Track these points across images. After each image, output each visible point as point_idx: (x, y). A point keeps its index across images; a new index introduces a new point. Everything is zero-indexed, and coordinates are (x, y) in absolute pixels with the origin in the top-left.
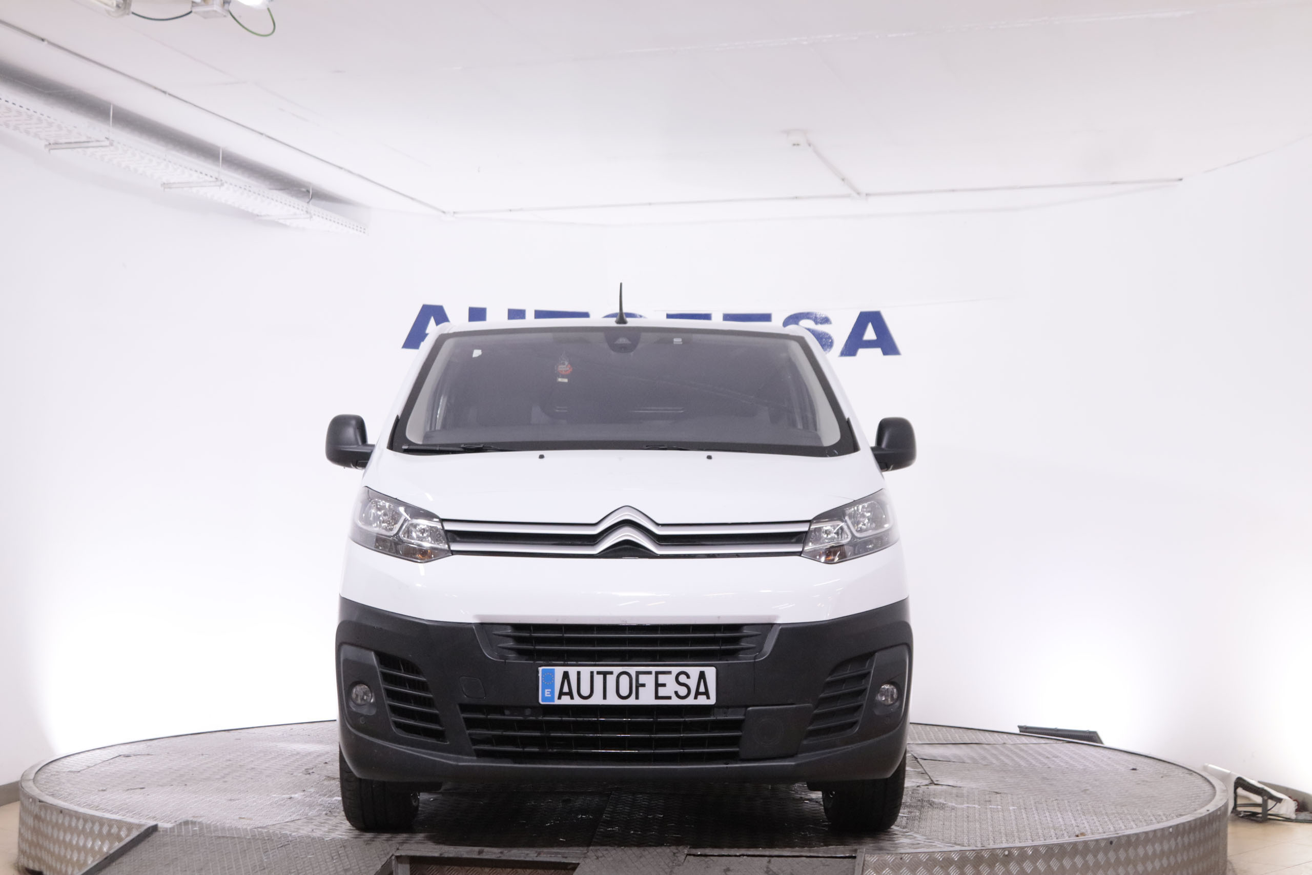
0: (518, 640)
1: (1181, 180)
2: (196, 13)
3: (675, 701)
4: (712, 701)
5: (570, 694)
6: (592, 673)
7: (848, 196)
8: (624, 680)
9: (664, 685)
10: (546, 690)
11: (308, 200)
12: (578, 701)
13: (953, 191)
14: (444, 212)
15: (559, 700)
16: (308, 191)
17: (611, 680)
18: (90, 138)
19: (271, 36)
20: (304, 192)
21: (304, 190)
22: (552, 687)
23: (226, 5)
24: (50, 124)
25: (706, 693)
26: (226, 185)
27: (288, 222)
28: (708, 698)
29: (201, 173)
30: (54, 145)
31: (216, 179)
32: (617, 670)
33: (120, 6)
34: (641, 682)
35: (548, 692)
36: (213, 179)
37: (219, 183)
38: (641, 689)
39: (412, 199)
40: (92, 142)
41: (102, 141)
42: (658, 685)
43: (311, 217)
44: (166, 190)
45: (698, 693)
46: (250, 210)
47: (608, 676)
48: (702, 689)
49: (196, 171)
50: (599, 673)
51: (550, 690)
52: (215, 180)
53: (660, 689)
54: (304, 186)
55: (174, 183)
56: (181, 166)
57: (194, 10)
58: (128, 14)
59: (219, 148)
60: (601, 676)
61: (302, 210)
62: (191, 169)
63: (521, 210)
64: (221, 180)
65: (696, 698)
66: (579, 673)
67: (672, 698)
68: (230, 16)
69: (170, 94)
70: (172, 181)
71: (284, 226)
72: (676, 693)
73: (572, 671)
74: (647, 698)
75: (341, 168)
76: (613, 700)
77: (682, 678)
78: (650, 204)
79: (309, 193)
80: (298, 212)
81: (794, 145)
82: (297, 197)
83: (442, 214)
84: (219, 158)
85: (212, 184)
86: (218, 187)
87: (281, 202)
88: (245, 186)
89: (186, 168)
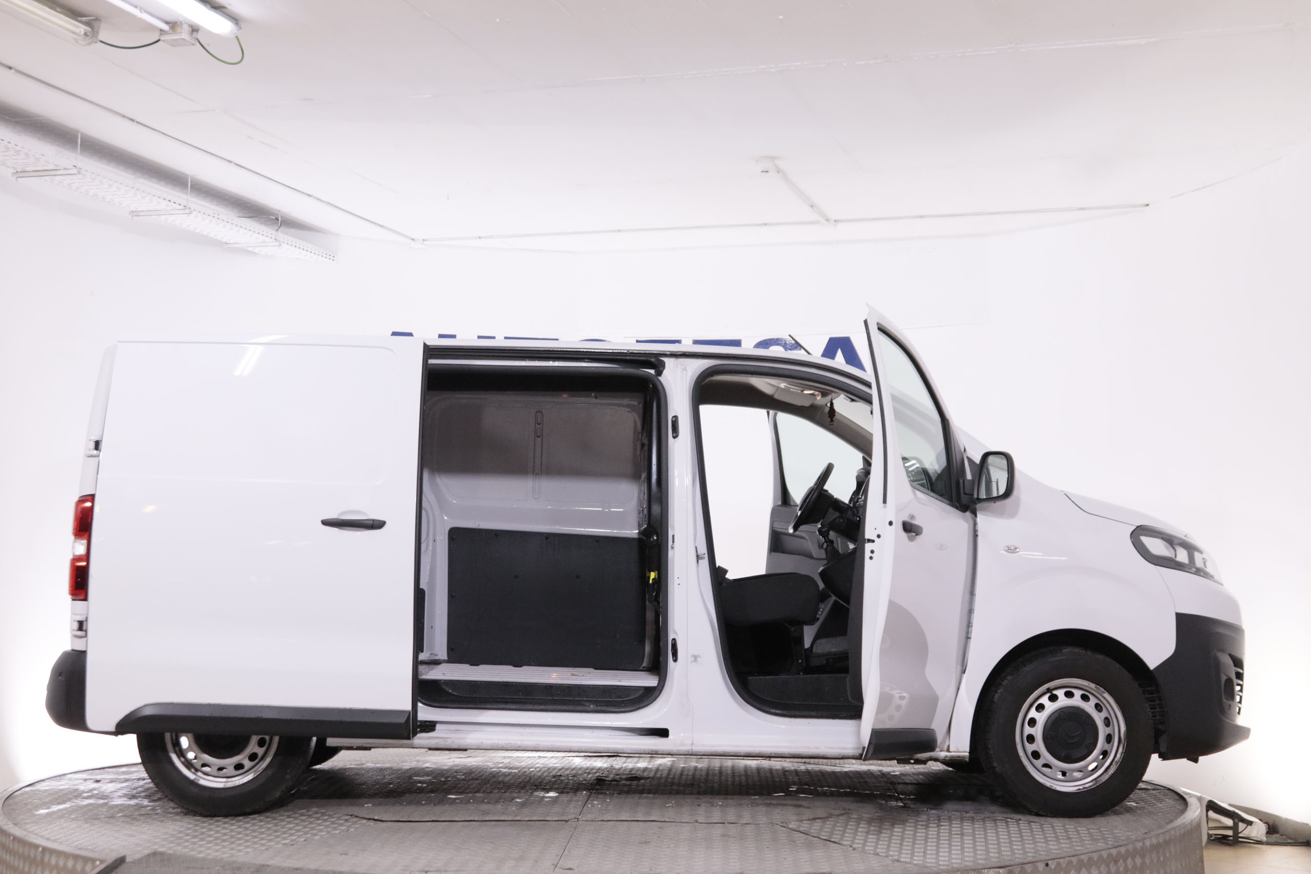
1: (1148, 205)
2: (163, 41)
7: (817, 222)
11: (277, 228)
13: (922, 217)
14: (413, 239)
18: (58, 166)
19: (239, 65)
20: (272, 220)
21: (273, 217)
23: (195, 34)
24: (18, 153)
26: (194, 213)
27: (257, 250)
29: (170, 201)
30: (21, 173)
33: (88, 34)
36: (181, 207)
37: (187, 211)
39: (381, 226)
40: (60, 170)
41: (70, 169)
43: (280, 245)
44: (134, 217)
46: (219, 238)
49: (165, 199)
54: (273, 214)
55: (143, 211)
56: (149, 193)
57: (162, 38)
58: (96, 42)
59: (188, 176)
61: (271, 238)
62: (159, 197)
63: (490, 237)
64: (190, 208)
68: (199, 45)
69: (138, 122)
70: (140, 209)
71: (254, 254)
75: (310, 196)
78: (619, 231)
79: (278, 220)
80: (267, 239)
81: (763, 172)
82: (266, 224)
83: (412, 242)
84: (187, 185)
85: (181, 212)
86: (186, 215)
87: (250, 230)
88: (214, 214)
89: (154, 196)
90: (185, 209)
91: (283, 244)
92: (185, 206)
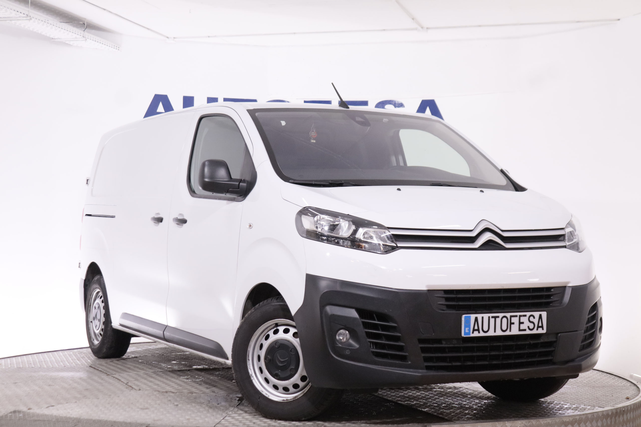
0: (447, 299)
1: (619, 20)
3: (528, 332)
4: (544, 331)
5: (478, 330)
6: (489, 317)
7: (416, 29)
8: (505, 320)
9: (523, 323)
10: (466, 328)
11: (84, 29)
12: (482, 334)
13: (480, 26)
14: (168, 38)
15: (473, 334)
16: (84, 24)
17: (498, 320)
21: (81, 23)
22: (469, 327)
25: (542, 327)
26: (33, 19)
27: (71, 43)
28: (543, 329)
29: (18, 11)
32: (501, 315)
34: (512, 322)
35: (467, 329)
36: (25, 16)
37: (29, 18)
38: (512, 325)
39: (148, 29)
42: (520, 323)
43: (86, 40)
45: (538, 327)
46: (48, 35)
47: (497, 319)
48: (540, 325)
49: (15, 10)
50: (492, 317)
51: (468, 328)
52: (27, 16)
53: (521, 325)
54: (81, 21)
60: (494, 319)
61: (80, 35)
62: (11, 9)
63: (215, 36)
64: (30, 16)
65: (537, 330)
66: (483, 318)
67: (527, 330)
71: (70, 45)
72: (528, 327)
73: (479, 316)
74: (515, 331)
75: (105, 9)
76: (499, 333)
77: (532, 319)
78: (295, 33)
79: (85, 24)
80: (78, 36)
82: (77, 27)
83: (167, 39)
84: (28, 2)
85: (25, 18)
86: (28, 21)
87: (67, 30)
88: (45, 20)
89: (8, 8)
90: (27, 17)
91: (88, 40)
92: (27, 15)
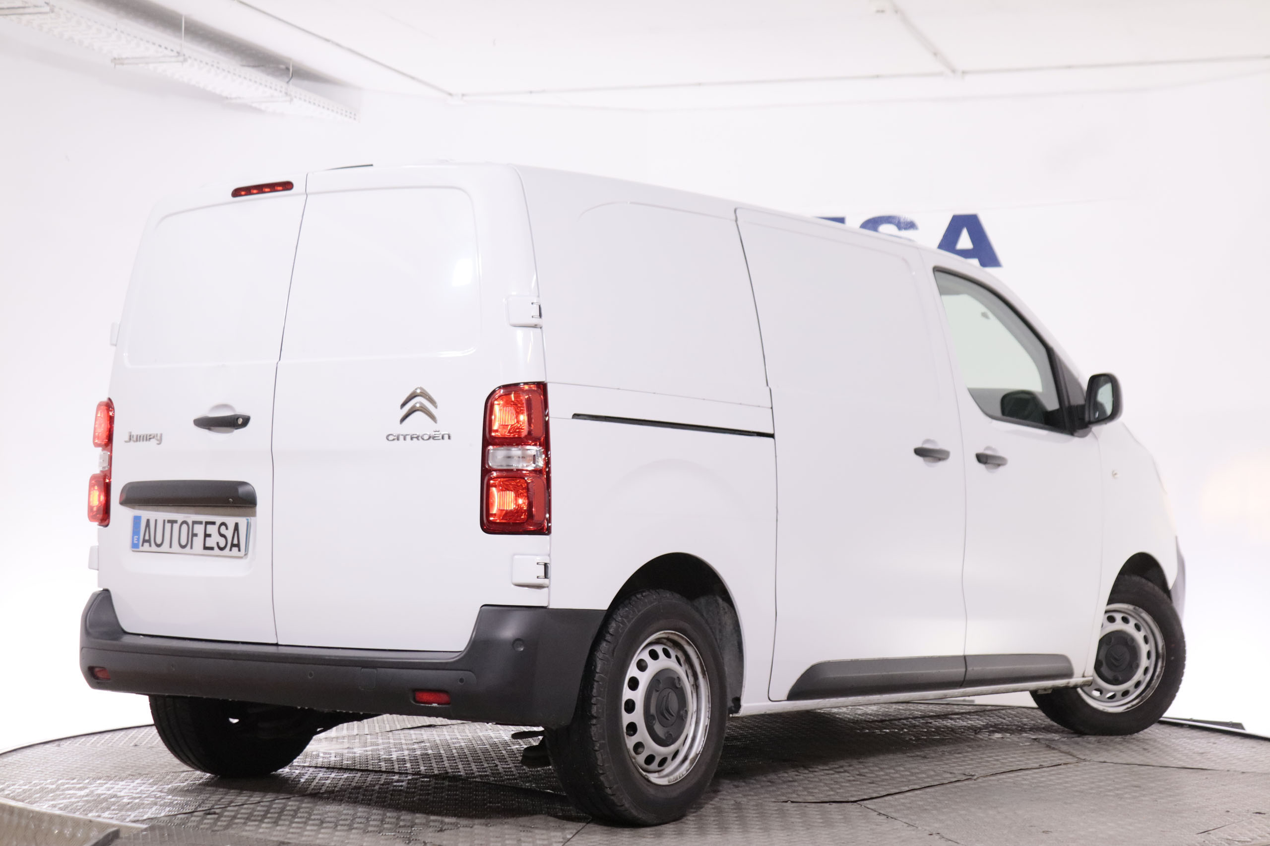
7: (941, 74)
11: (287, 80)
14: (450, 94)
16: (288, 69)
20: (282, 70)
21: (283, 67)
26: (190, 61)
27: (263, 106)
29: (160, 46)
31: (178, 53)
36: (174, 54)
37: (181, 58)
39: (413, 78)
40: (29, 7)
41: (41, 7)
43: (291, 100)
44: (117, 66)
46: (218, 92)
49: (154, 44)
52: (176, 54)
54: (283, 63)
55: (127, 58)
56: (135, 37)
59: (181, 16)
61: (281, 91)
62: (148, 42)
63: (543, 91)
64: (184, 55)
70: (124, 56)
71: (258, 110)
75: (327, 40)
78: (700, 84)
80: (276, 93)
81: (878, 11)
82: (274, 76)
83: (448, 97)
84: (181, 28)
85: (174, 59)
86: (181, 63)
87: (256, 82)
88: (213, 62)
89: (141, 39)
90: (178, 56)
91: (295, 100)
